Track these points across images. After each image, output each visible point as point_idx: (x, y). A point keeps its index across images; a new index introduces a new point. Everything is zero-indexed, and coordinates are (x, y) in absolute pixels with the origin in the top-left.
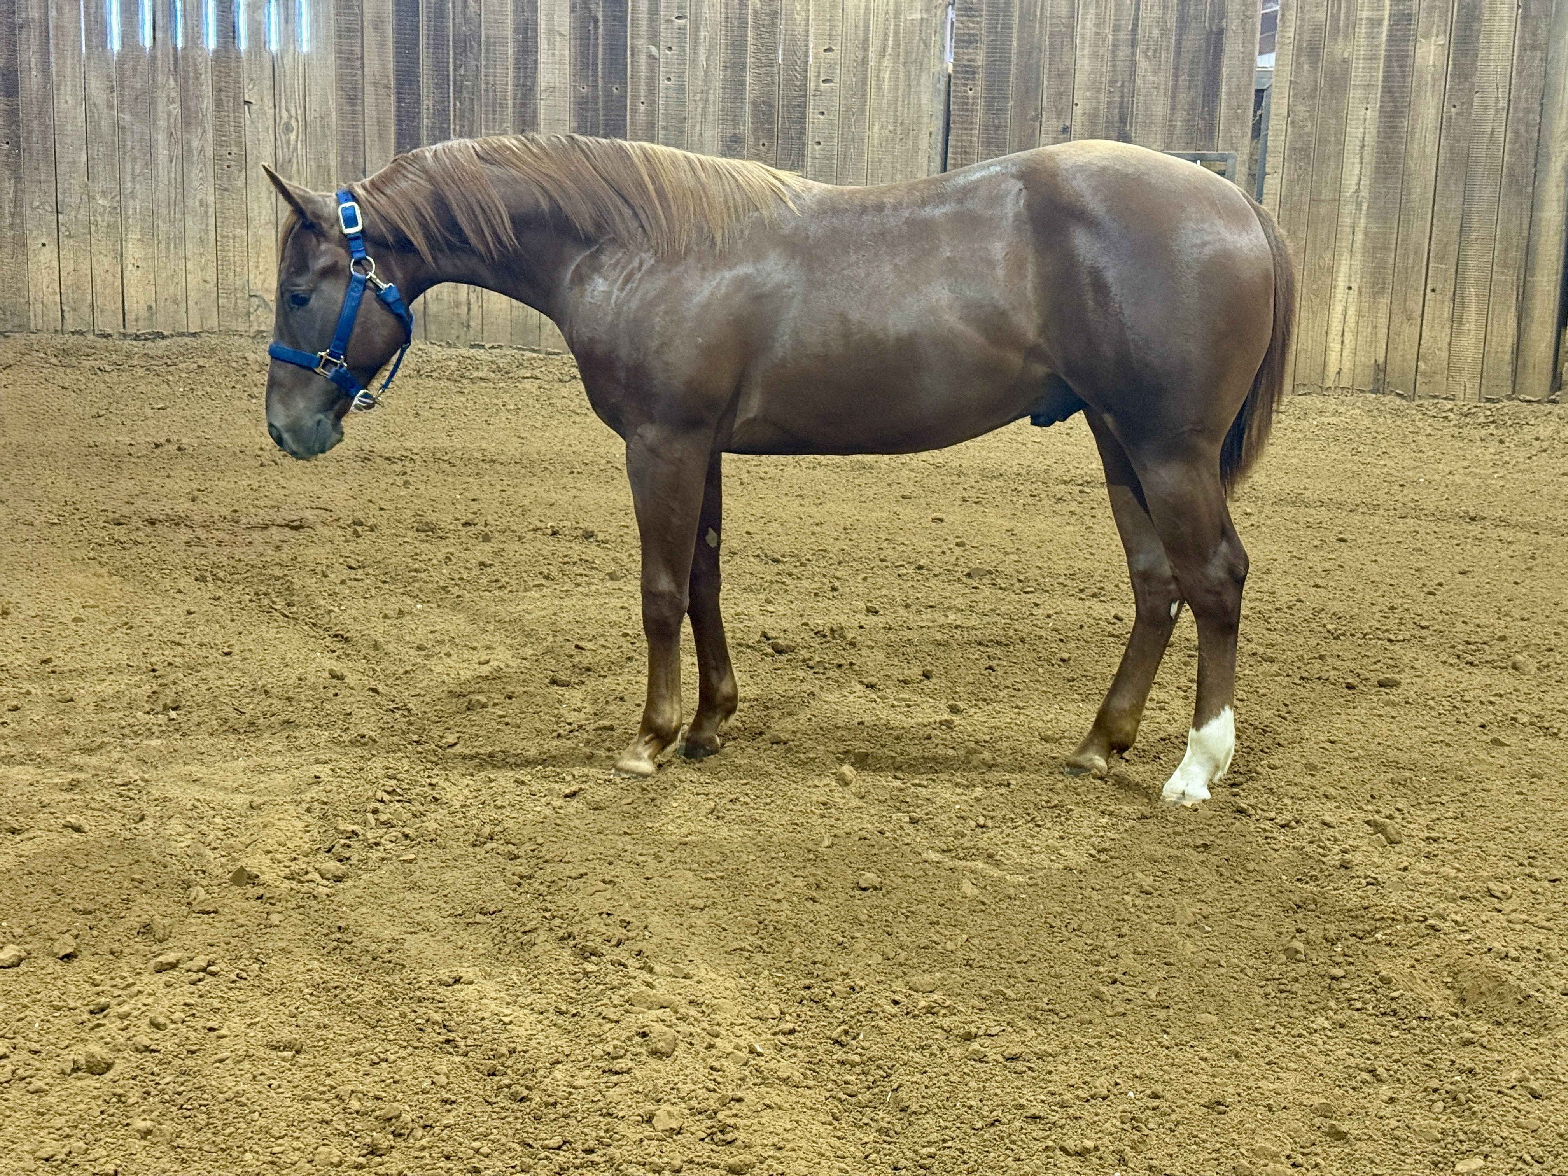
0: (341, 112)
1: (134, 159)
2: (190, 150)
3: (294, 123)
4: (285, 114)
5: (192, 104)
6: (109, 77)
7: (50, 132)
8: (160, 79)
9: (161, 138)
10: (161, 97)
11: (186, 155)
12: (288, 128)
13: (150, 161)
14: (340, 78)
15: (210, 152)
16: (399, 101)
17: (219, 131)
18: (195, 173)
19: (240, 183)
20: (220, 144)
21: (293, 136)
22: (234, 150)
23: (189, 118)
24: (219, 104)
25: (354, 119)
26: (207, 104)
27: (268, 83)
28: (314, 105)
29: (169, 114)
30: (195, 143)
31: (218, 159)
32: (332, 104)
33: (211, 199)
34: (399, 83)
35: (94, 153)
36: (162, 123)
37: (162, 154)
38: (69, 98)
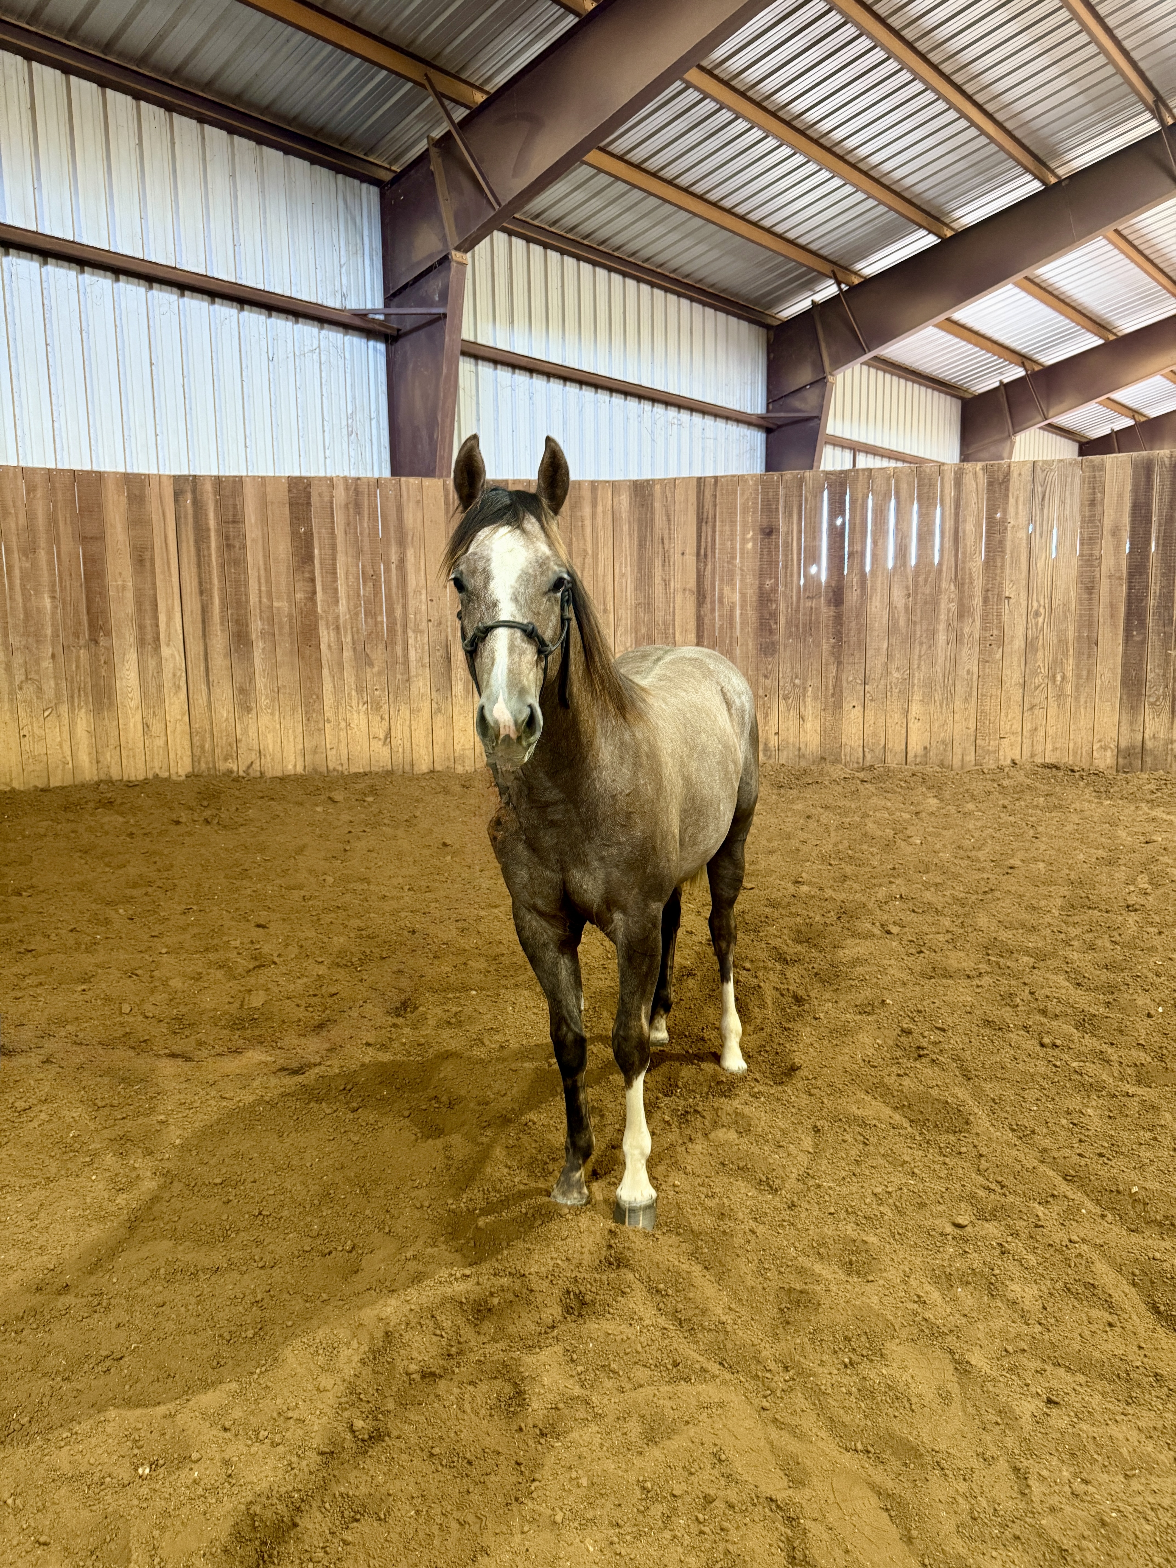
0: (1080, 601)
1: (921, 644)
2: (962, 635)
3: (1042, 610)
4: (1035, 604)
5: (966, 602)
6: (907, 588)
7: (863, 628)
8: (944, 585)
9: (942, 627)
10: (944, 599)
11: (959, 640)
12: (1037, 614)
13: (932, 645)
14: (1080, 575)
15: (977, 635)
16: (1130, 588)
17: (985, 619)
18: (965, 651)
19: (998, 656)
20: (984, 629)
21: (1041, 620)
22: (995, 632)
23: (963, 612)
24: (986, 600)
25: (1090, 604)
26: (977, 601)
27: (1024, 582)
28: (1058, 596)
29: (949, 610)
30: (967, 630)
31: (983, 639)
32: (1073, 594)
33: (975, 669)
34: (1131, 575)
35: (893, 641)
36: (943, 617)
37: (942, 637)
38: (878, 604)
